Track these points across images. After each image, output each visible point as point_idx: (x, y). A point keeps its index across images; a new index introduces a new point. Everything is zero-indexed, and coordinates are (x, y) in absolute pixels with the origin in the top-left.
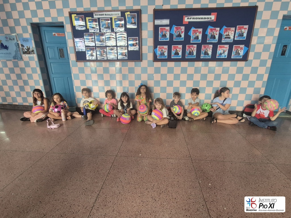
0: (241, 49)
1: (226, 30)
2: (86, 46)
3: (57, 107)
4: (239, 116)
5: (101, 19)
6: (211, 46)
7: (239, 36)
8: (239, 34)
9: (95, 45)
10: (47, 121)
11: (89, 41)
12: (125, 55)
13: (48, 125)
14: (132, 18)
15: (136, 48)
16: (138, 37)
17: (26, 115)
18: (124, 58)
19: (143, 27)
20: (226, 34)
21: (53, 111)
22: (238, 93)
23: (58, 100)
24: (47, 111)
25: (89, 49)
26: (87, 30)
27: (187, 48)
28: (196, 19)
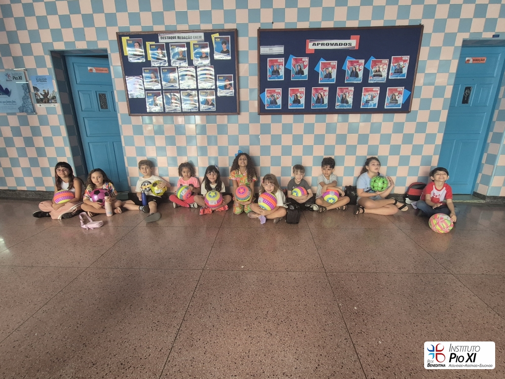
0: (400, 93)
1: (375, 64)
2: (146, 90)
3: (97, 192)
4: (400, 202)
5: (171, 45)
6: (352, 89)
7: (395, 72)
8: (395, 70)
9: (160, 88)
10: (80, 217)
11: (150, 82)
12: (212, 104)
13: (82, 223)
14: (222, 44)
15: (230, 93)
16: (232, 75)
17: (44, 207)
18: (210, 109)
19: (241, 58)
20: (374, 69)
21: (91, 199)
22: (397, 165)
23: (100, 180)
24: (80, 200)
25: (151, 94)
26: (148, 64)
27: (313, 92)
28: (326, 45)
